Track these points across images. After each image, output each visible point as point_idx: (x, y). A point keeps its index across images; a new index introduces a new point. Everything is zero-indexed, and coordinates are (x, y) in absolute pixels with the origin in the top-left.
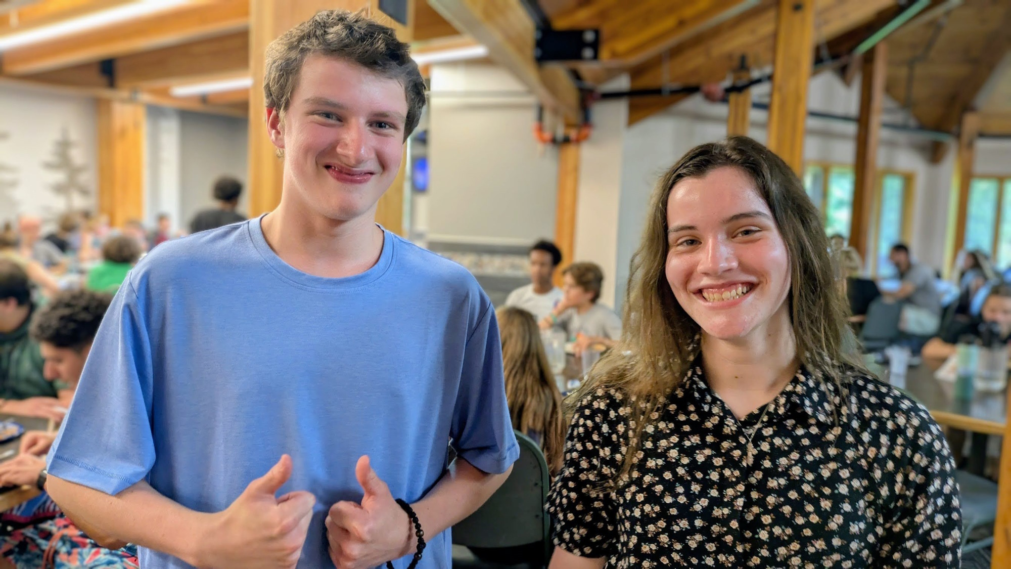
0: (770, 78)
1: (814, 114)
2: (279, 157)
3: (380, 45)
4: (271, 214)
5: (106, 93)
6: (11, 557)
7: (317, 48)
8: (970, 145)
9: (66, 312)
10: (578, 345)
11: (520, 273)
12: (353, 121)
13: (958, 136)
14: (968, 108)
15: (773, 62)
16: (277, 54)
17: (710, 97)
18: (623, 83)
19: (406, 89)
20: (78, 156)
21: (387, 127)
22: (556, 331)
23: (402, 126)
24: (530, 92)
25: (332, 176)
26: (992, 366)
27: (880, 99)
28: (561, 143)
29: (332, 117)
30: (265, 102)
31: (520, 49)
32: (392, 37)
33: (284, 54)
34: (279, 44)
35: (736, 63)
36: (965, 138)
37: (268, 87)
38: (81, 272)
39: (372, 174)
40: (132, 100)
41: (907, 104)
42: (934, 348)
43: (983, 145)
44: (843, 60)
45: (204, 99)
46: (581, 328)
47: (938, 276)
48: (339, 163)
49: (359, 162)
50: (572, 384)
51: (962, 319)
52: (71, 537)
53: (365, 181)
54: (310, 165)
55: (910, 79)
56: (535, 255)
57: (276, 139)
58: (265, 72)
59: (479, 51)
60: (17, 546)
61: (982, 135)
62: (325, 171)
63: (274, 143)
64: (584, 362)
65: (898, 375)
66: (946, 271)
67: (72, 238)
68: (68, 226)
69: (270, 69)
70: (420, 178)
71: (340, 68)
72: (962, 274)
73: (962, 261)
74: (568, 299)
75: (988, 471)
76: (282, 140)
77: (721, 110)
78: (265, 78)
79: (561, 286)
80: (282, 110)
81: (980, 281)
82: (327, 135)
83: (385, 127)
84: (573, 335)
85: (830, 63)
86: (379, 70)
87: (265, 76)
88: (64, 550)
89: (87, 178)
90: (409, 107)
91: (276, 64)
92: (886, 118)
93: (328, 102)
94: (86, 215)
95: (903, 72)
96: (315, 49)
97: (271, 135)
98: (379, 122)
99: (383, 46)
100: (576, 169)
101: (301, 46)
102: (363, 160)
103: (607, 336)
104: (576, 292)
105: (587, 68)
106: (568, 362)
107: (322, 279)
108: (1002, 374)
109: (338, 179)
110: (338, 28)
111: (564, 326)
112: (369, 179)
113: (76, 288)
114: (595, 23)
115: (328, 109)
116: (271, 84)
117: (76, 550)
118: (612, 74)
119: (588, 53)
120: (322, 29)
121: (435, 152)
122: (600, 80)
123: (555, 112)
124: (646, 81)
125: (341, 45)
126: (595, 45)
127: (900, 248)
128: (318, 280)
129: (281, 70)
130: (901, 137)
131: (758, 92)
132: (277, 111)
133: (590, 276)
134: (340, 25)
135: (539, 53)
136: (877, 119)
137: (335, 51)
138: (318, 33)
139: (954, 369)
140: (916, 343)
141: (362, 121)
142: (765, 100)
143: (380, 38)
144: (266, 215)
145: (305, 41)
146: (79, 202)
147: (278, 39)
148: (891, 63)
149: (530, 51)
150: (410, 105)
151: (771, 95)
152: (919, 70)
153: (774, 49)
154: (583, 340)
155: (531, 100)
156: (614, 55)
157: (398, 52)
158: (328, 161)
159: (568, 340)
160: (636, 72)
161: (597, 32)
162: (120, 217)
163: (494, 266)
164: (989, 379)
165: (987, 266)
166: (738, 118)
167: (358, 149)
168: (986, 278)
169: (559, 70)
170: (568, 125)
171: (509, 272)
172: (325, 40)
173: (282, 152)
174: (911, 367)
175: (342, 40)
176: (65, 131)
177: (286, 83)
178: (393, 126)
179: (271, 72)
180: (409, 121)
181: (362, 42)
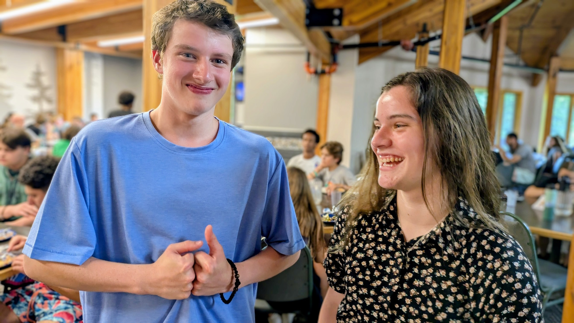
0: (440, 37)
1: (465, 58)
2: (159, 79)
3: (219, 15)
4: (155, 110)
5: (61, 45)
6: (10, 306)
7: (182, 16)
8: (554, 76)
9: (38, 168)
10: (329, 188)
11: (296, 148)
12: (203, 58)
13: (548, 71)
14: (554, 54)
15: (442, 28)
16: (159, 19)
17: (405, 48)
18: (356, 39)
19: (233, 40)
20: (45, 80)
21: (222, 62)
22: (316, 181)
23: (230, 62)
24: (303, 44)
25: (190, 90)
26: (565, 202)
27: (503, 49)
28: (320, 74)
29: (190, 56)
30: (152, 47)
31: (297, 20)
32: (225, 10)
33: (163, 20)
34: (160, 13)
35: (420, 28)
36: (552, 72)
37: (154, 38)
38: (48, 146)
39: (212, 89)
40: (76, 49)
41: (518, 52)
42: (532, 191)
43: (561, 76)
44: (483, 27)
45: (117, 48)
46: (331, 179)
47: (535, 151)
48: (194, 83)
49: (206, 82)
50: (326, 211)
51: (548, 175)
52: (44, 294)
53: (209, 93)
54: (178, 85)
55: (521, 38)
56: (306, 136)
57: (158, 68)
58: (152, 29)
59: (274, 21)
60: (13, 299)
61: (561, 70)
62: (186, 87)
63: (157, 71)
64: (333, 198)
65: (511, 207)
66: (539, 148)
67: (41, 127)
68: (41, 121)
69: (155, 28)
70: (239, 94)
71: (196, 28)
72: (549, 150)
73: (549, 142)
74: (324, 162)
75: (561, 261)
76: (162, 69)
77: (412, 55)
78: (152, 33)
79: (319, 155)
80: (162, 51)
81: (559, 154)
82: (187, 68)
83: (221, 62)
84: (326, 183)
85: (474, 29)
86: (218, 29)
87: (152, 32)
88: (39, 301)
89: (51, 93)
90: (234, 51)
91: (159, 25)
92: (506, 60)
93: (188, 47)
94: (51, 113)
95: (517, 34)
96: (181, 17)
97: (155, 66)
98: (217, 60)
99: (220, 16)
100: (329, 89)
101: (173, 15)
102: (208, 81)
103: (345, 183)
104: (330, 158)
105: (335, 31)
106: (323, 198)
107: (185, 148)
108: (570, 206)
109: (193, 91)
110: (194, 5)
111: (321, 178)
112: (211, 91)
113: (45, 155)
114: (340, 5)
115: (188, 51)
116: (155, 36)
117: (47, 302)
118: (350, 34)
119: (336, 22)
120: (185, 5)
121: (248, 79)
122: (342, 38)
123: (317, 56)
124: (369, 39)
125: (196, 14)
126: (340, 18)
127: (512, 136)
128: (182, 149)
129: (161, 29)
130: (515, 71)
131: (433, 45)
132: (158, 52)
133: (338, 149)
134: (195, 3)
135: (308, 22)
136: (501, 60)
137: (192, 18)
138: (183, 7)
139: (543, 203)
140: (521, 188)
141: (208, 58)
142: (438, 50)
143: (218, 11)
144: (153, 110)
145: (176, 12)
146: (46, 107)
147: (160, 11)
148: (510, 29)
149: (303, 21)
150: (234, 50)
151: (441, 47)
152: (526, 33)
153: (443, 20)
154: (332, 186)
155: (303, 49)
156: (351, 23)
157: (229, 20)
158: (188, 82)
159: (324, 185)
160: (363, 33)
161: (341, 10)
162: (70, 115)
163: (281, 144)
164: (563, 209)
165: (562, 145)
166: (421, 59)
167: (205, 75)
168: (562, 152)
169: (319, 32)
170: (324, 64)
171: (290, 147)
172: (187, 12)
173: (161, 76)
174: (518, 202)
175: (197, 12)
176: (38, 66)
177: (164, 36)
178: (225, 62)
179: (156, 29)
180: (234, 59)
181: (209, 13)
